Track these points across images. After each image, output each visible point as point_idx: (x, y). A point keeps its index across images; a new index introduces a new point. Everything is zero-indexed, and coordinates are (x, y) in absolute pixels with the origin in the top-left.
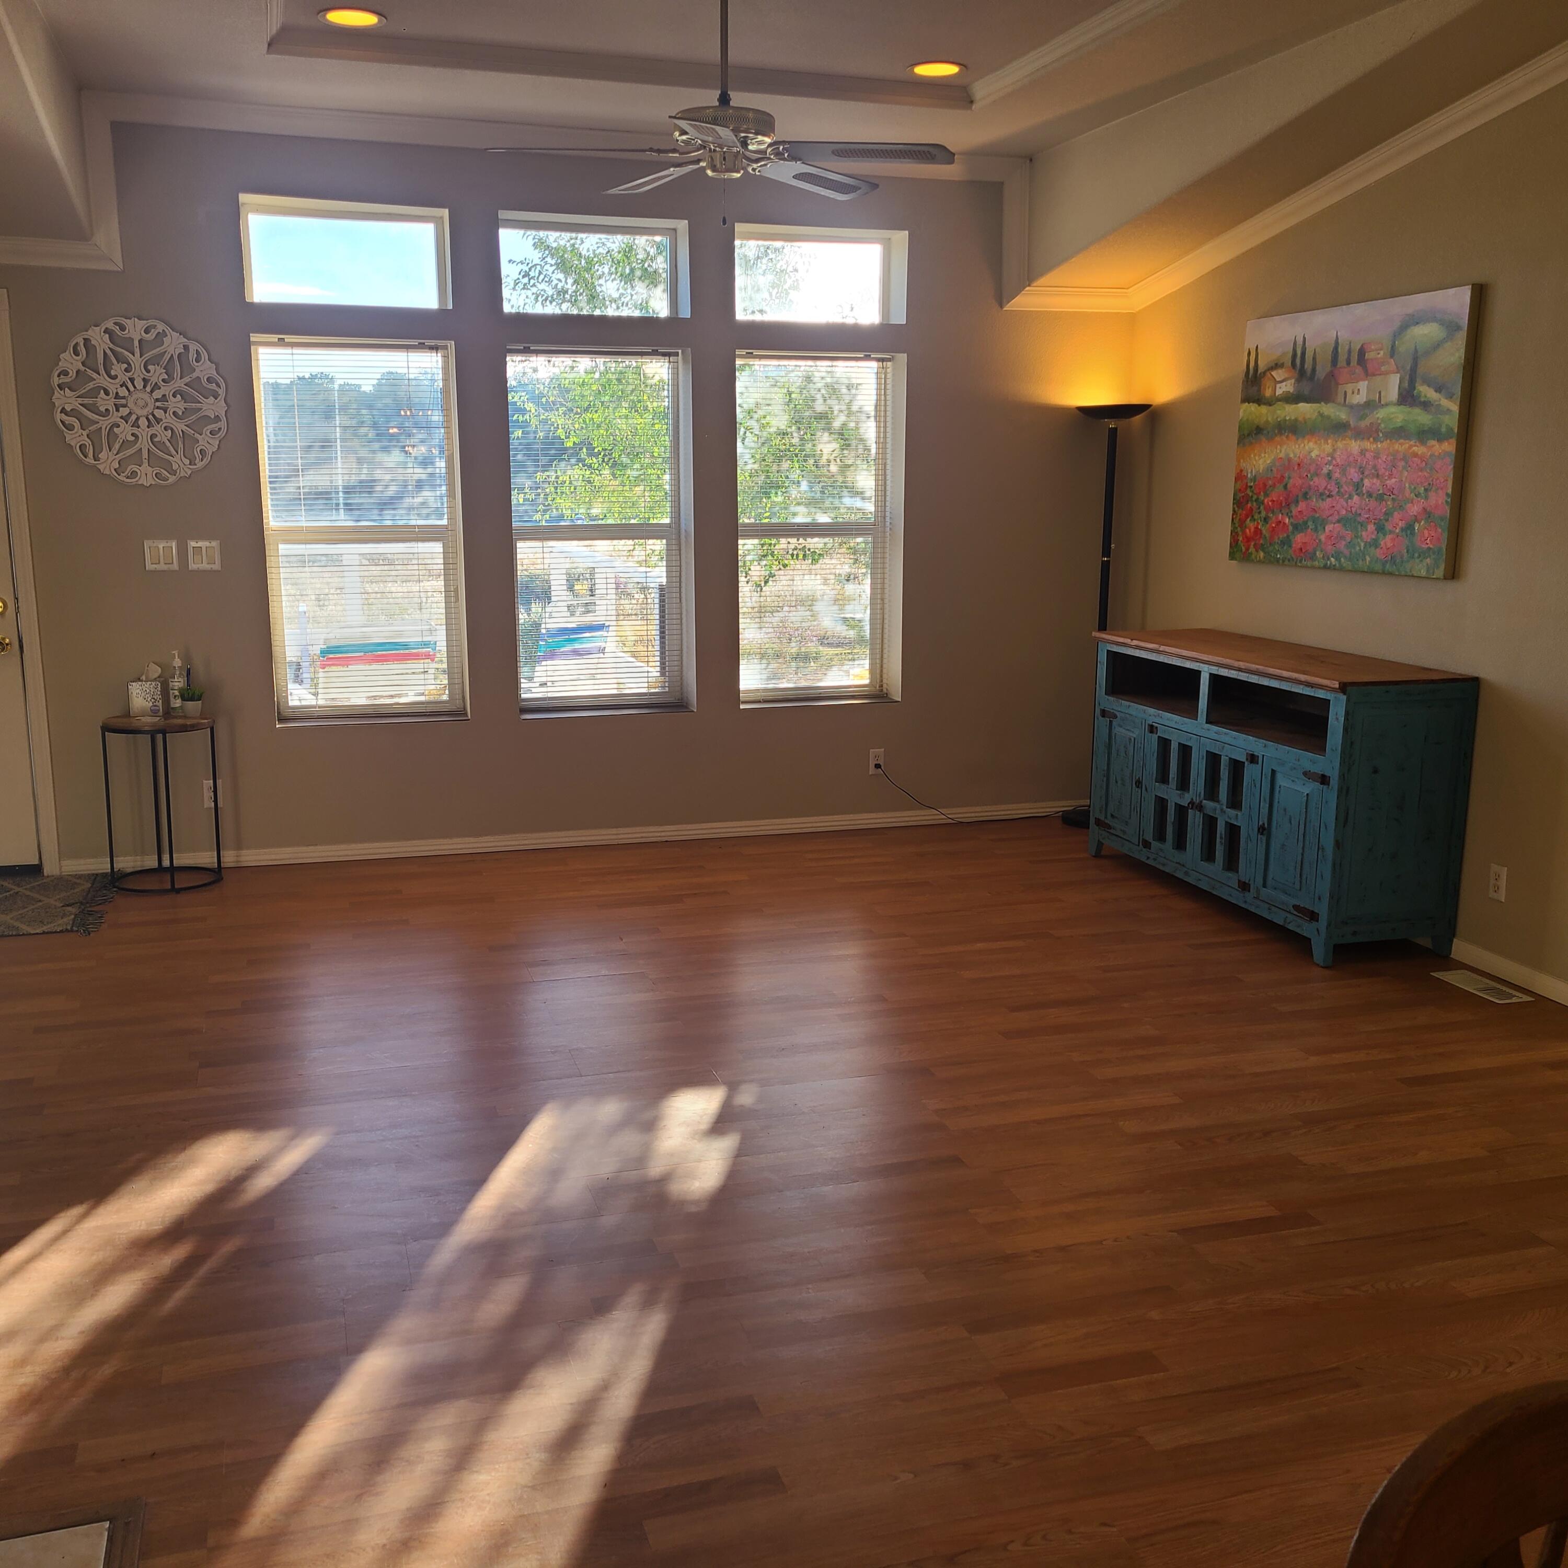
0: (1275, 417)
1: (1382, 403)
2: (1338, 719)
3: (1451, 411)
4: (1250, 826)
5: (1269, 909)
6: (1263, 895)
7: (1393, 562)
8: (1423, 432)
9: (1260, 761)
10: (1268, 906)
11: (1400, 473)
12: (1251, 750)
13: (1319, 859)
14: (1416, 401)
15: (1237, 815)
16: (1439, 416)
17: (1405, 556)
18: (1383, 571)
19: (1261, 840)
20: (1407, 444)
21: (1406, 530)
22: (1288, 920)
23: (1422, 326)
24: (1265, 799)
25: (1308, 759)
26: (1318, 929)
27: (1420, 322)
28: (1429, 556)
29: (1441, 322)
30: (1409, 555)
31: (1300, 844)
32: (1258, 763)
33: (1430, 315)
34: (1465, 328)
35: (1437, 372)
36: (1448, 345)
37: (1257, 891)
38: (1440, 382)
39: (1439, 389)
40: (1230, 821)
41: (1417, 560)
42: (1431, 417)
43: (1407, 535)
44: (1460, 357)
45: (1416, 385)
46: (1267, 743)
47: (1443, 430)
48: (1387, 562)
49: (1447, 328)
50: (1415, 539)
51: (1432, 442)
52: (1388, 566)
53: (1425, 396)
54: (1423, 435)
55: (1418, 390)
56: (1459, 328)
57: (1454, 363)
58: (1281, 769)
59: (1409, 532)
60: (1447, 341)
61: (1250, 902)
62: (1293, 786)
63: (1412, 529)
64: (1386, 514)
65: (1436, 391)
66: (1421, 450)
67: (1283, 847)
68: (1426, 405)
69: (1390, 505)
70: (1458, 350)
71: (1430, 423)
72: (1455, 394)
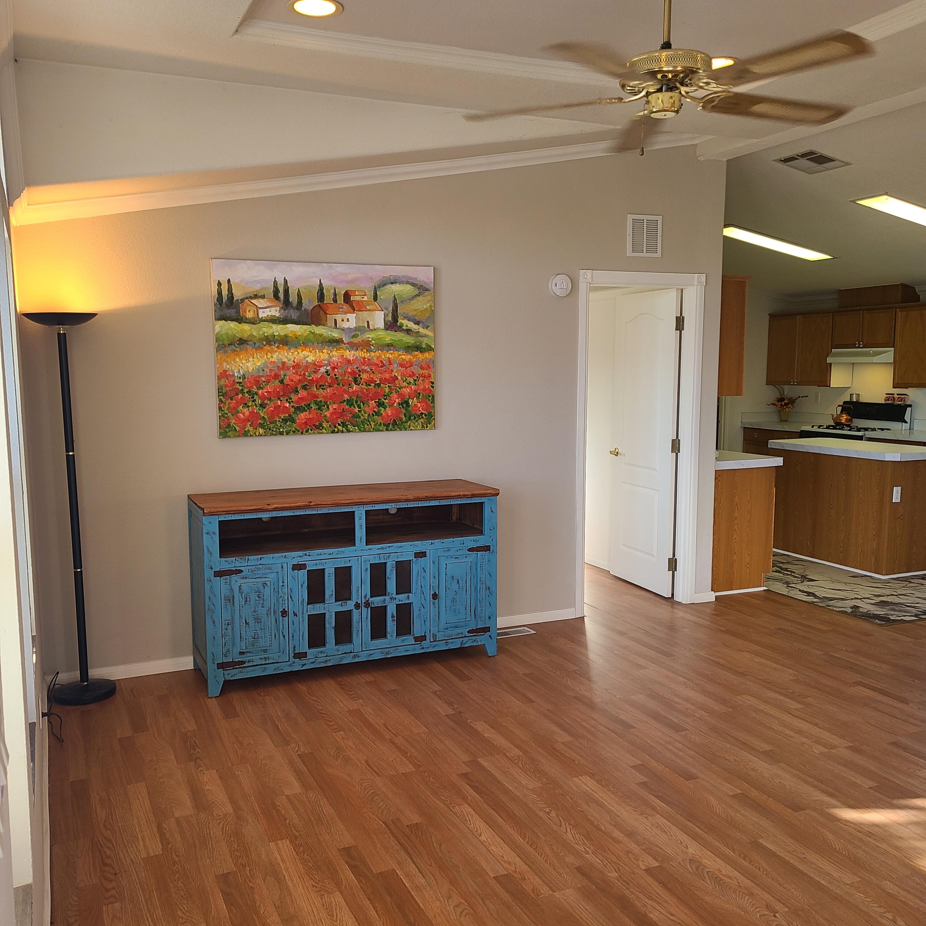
0: (261, 333)
1: (371, 328)
2: (492, 511)
3: (428, 336)
4: (423, 599)
5: (446, 643)
6: (439, 636)
7: (395, 424)
8: (409, 347)
9: (428, 554)
10: (445, 641)
11: (392, 371)
12: (418, 550)
13: (487, 595)
14: (400, 328)
15: (408, 596)
16: (419, 338)
17: (404, 419)
18: (387, 430)
19: (434, 603)
20: (396, 354)
21: (402, 404)
22: (464, 642)
23: (398, 285)
24: (434, 577)
25: (470, 541)
26: (490, 636)
27: (396, 283)
28: (423, 417)
29: (413, 285)
30: (407, 418)
31: (468, 593)
32: (426, 556)
33: (404, 280)
34: (432, 291)
35: (415, 313)
36: (420, 298)
37: (433, 637)
38: (417, 319)
39: (417, 323)
40: (401, 603)
41: (413, 420)
42: (413, 338)
43: (403, 407)
44: (431, 306)
45: (398, 319)
46: (433, 541)
47: (424, 346)
48: (389, 424)
49: (418, 288)
50: (410, 409)
51: (416, 353)
52: (391, 426)
53: (407, 326)
54: (409, 349)
55: (401, 322)
56: (427, 290)
57: (427, 309)
58: (447, 554)
59: (405, 405)
60: (419, 296)
61: (427, 647)
62: (457, 561)
63: (407, 403)
64: (385, 396)
65: (415, 324)
66: (408, 357)
67: (453, 600)
68: (408, 331)
69: (387, 390)
70: (428, 301)
71: (413, 342)
72: (429, 326)
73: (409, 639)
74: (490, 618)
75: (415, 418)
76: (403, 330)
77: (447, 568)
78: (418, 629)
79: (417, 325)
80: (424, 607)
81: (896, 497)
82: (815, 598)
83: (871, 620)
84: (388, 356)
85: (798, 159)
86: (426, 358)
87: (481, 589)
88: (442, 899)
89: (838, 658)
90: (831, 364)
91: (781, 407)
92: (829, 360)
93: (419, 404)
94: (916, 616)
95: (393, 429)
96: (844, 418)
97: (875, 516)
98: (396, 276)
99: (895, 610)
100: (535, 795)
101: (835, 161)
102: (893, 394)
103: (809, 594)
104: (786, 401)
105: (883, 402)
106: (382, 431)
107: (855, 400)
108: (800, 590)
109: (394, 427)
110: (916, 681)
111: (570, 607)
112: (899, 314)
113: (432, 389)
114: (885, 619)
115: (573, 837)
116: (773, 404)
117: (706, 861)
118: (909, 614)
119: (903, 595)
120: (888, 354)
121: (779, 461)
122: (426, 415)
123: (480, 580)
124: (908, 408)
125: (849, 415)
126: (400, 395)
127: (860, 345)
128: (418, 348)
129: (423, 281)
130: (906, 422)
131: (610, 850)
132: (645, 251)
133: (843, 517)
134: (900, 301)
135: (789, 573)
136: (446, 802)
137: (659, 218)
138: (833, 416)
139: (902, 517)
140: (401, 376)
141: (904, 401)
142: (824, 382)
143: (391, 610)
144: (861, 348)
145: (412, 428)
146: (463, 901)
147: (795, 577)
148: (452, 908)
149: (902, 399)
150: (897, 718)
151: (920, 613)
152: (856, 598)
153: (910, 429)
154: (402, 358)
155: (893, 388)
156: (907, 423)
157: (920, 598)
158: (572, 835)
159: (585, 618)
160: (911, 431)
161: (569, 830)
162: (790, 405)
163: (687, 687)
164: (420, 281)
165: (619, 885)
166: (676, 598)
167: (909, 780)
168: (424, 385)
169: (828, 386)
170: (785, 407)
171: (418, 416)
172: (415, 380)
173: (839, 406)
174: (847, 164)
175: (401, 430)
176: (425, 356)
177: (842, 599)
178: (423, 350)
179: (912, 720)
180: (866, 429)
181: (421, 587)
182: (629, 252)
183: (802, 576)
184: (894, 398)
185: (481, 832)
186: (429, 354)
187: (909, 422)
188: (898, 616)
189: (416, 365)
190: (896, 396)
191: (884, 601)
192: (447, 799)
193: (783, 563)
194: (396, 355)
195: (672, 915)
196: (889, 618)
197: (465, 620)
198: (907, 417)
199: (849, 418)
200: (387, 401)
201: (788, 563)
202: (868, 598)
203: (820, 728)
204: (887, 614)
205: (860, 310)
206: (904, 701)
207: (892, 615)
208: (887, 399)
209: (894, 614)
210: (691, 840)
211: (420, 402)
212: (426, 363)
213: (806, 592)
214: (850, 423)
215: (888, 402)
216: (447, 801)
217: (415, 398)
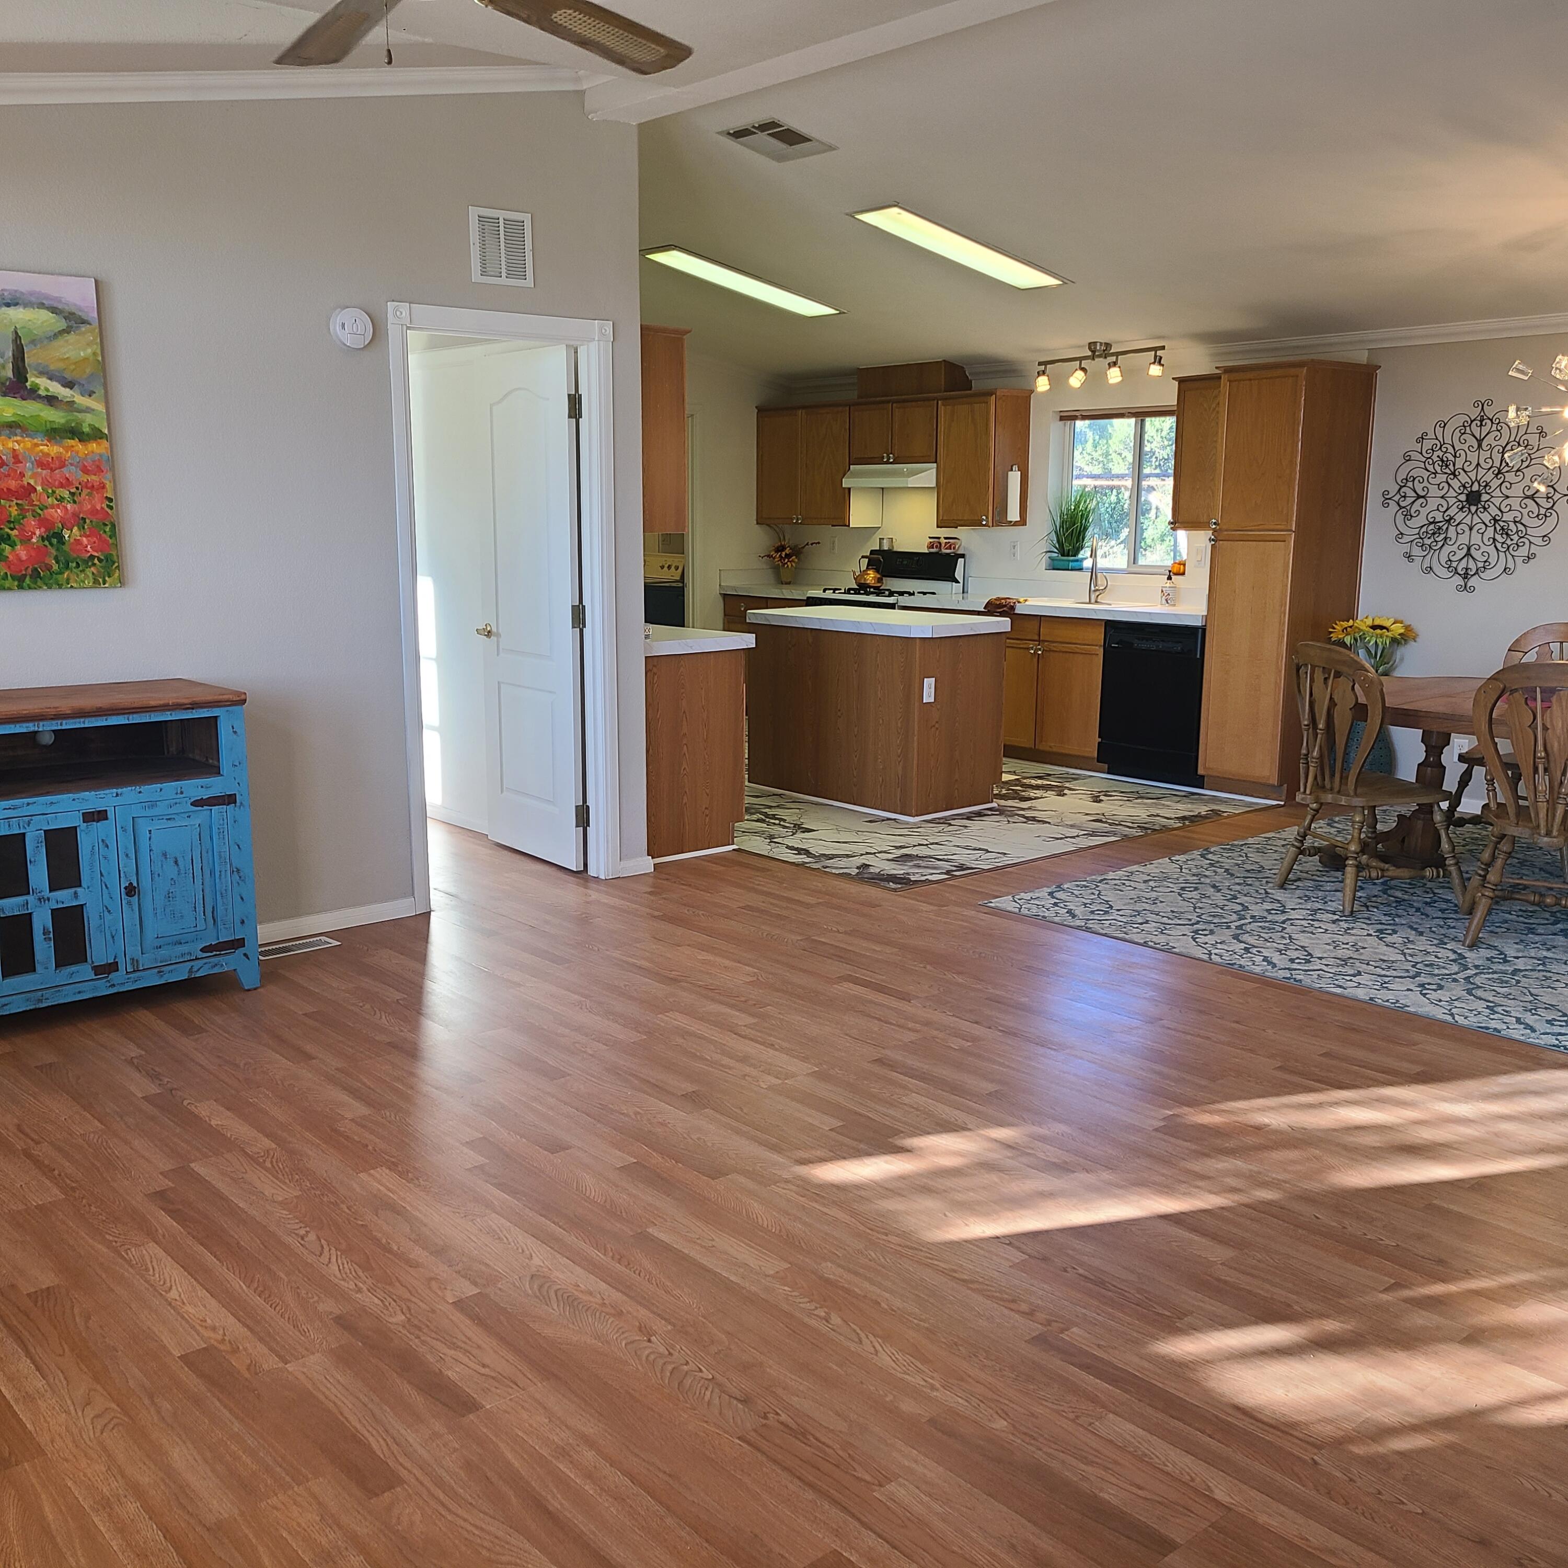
2: (235, 732)
3: (93, 410)
4: (106, 896)
5: (159, 972)
6: (145, 962)
7: (36, 575)
8: (54, 430)
9: (111, 815)
10: (156, 970)
11: (22, 475)
12: (90, 807)
13: (235, 884)
14: (32, 394)
15: (76, 893)
16: (76, 414)
17: (55, 567)
18: (20, 587)
19: (129, 903)
20: (28, 442)
21: (48, 539)
22: (195, 969)
23: (21, 310)
24: (127, 855)
25: (196, 787)
26: (245, 955)
27: (16, 304)
28: (94, 565)
29: (54, 310)
30: (61, 565)
31: (198, 881)
32: (106, 819)
33: (33, 299)
34: (96, 324)
35: (61, 365)
36: (71, 337)
37: (132, 964)
38: (68, 376)
39: (69, 385)
40: (61, 906)
41: (75, 570)
42: (62, 414)
43: (51, 544)
44: (94, 354)
45: (28, 376)
46: (119, 791)
47: (86, 429)
48: (25, 576)
49: (65, 318)
50: (66, 548)
51: (71, 442)
52: (28, 580)
53: (47, 390)
54: (54, 433)
55: (33, 382)
56: (84, 322)
57: (86, 359)
58: (149, 813)
59: (55, 541)
60: (68, 333)
61: (122, 982)
62: (171, 824)
63: (60, 537)
64: (10, 522)
65: (64, 386)
66: (54, 450)
67: (169, 896)
68: (51, 400)
69: (14, 511)
70: (89, 344)
71: (63, 421)
72: (95, 393)
73: (84, 971)
74: (243, 922)
75: (78, 565)
76: (40, 397)
77: (153, 836)
78: (99, 952)
79: (68, 390)
80: (109, 911)
81: (929, 696)
82: (808, 857)
83: (882, 884)
84: (10, 445)
85: (755, 133)
86: (93, 452)
87: (223, 873)
88: (72, 1408)
89: (824, 943)
90: (849, 489)
91: (781, 560)
92: (846, 483)
93: (84, 539)
94: (948, 873)
95: (32, 586)
96: (871, 577)
97: (899, 725)
98: (16, 291)
99: (919, 867)
100: (284, 1209)
101: (810, 140)
102: (939, 538)
103: (800, 851)
104: (787, 551)
105: (926, 551)
106: (10, 589)
107: (886, 548)
108: (788, 847)
109: (36, 583)
110: (928, 967)
111: (404, 896)
112: (942, 409)
113: (109, 511)
114: (903, 881)
115: (340, 1270)
116: (768, 556)
117: (558, 1274)
118: (938, 872)
119: (936, 843)
120: (927, 475)
121: (748, 640)
122: (100, 560)
123: (220, 857)
124: (960, 560)
125: (878, 572)
126: (44, 522)
127: (889, 459)
128: (74, 432)
129: (75, 305)
130: (957, 582)
131: (399, 1282)
132: (504, 275)
133: (856, 729)
134: (943, 389)
135: (777, 822)
136: (114, 1243)
137: (527, 218)
138: (854, 573)
139: (937, 726)
140: (42, 485)
141: (954, 548)
142: (842, 520)
143: (42, 920)
144: (891, 463)
145: (74, 585)
146: (114, 1406)
147: (785, 827)
148: (88, 1421)
149: (950, 545)
150: (891, 1024)
151: (954, 869)
152: (867, 853)
153: (963, 592)
154: (41, 451)
155: (938, 527)
156: (959, 582)
157: (958, 846)
158: (339, 1267)
159: (432, 913)
160: (965, 595)
161: (334, 1259)
162: (794, 557)
163: (581, 1008)
164: (68, 305)
165: (405, 1335)
166: (592, 872)
167: (891, 1112)
168: (89, 502)
169: (846, 526)
170: (786, 561)
171: (86, 562)
172: (73, 494)
173: (863, 557)
174: (831, 148)
175: (50, 588)
176: (90, 449)
177: (848, 856)
178: (85, 437)
179: (911, 1025)
180: (901, 594)
181: (102, 875)
182: (476, 276)
183: (795, 825)
184: (940, 543)
185: (171, 1286)
186: (99, 444)
187: (961, 580)
188: (922, 875)
189: (72, 464)
190: (943, 541)
191: (907, 855)
192: (116, 1239)
193: (770, 807)
194: (29, 445)
195: (484, 1366)
196: (909, 879)
197: (193, 930)
198: (959, 574)
199: (879, 576)
200: (15, 532)
201: (778, 806)
202: (885, 852)
203: (776, 1050)
204: (908, 874)
205: (888, 402)
206: (905, 997)
207: (914, 874)
208: (931, 546)
209: (917, 873)
210: (540, 1245)
211: (87, 536)
212: (94, 461)
213: (796, 849)
214: (879, 585)
215: (932, 550)
216: (116, 1242)
217: (75, 528)
